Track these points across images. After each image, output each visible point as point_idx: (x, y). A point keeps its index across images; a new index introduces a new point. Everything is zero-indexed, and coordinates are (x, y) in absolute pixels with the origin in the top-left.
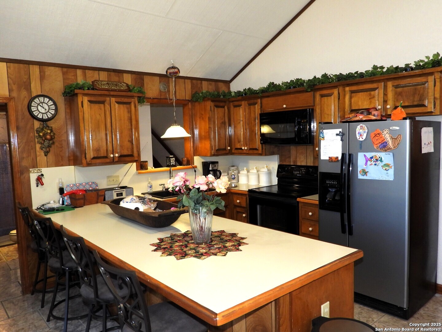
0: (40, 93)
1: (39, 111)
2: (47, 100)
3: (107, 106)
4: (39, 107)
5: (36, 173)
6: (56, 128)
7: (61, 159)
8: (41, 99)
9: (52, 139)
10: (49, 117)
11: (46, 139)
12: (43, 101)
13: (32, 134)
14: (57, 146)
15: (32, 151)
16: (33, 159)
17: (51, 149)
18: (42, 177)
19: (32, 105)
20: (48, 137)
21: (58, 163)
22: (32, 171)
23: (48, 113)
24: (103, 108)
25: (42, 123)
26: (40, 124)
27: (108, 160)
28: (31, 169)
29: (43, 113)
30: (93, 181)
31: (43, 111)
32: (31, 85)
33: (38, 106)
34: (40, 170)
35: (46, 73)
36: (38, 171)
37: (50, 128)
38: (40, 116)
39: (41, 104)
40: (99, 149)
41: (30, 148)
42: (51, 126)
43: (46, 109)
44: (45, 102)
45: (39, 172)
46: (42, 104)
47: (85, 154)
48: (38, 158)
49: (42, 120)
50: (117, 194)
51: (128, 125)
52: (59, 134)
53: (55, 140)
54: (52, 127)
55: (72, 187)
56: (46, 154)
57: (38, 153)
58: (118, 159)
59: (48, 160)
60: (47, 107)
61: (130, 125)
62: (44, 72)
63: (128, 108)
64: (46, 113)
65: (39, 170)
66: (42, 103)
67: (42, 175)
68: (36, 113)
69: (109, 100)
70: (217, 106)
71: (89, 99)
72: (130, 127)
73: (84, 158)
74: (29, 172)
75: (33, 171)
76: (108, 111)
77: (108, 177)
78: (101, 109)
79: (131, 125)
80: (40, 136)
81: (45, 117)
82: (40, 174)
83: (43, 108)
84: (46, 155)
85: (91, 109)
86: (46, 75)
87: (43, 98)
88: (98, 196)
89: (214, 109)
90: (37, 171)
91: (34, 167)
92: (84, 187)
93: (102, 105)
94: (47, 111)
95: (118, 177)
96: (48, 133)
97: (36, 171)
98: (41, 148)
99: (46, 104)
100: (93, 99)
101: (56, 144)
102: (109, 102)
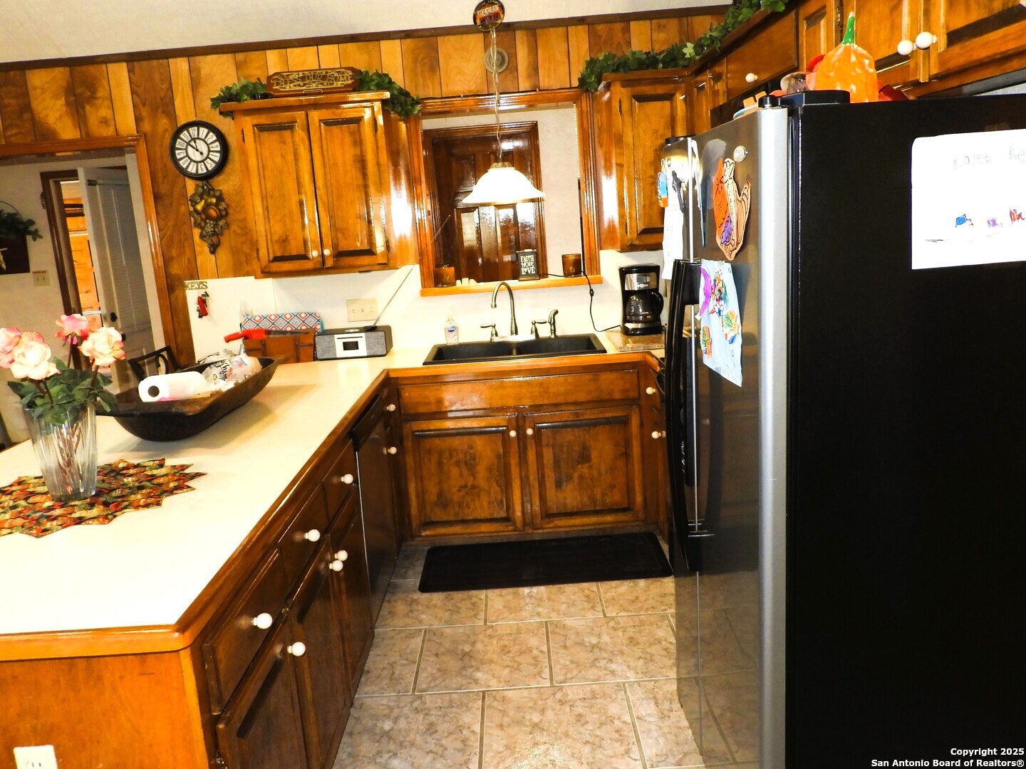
0: (192, 119)
1: (190, 158)
2: (203, 131)
3: (300, 133)
4: (190, 149)
5: (196, 289)
6: (231, 192)
7: (245, 259)
8: (193, 130)
9: (223, 215)
10: (210, 169)
11: (209, 217)
12: (196, 136)
13: (183, 208)
14: (234, 231)
15: (186, 244)
16: (189, 260)
17: (222, 239)
18: (207, 298)
19: (177, 146)
20: (213, 213)
21: (238, 270)
22: (190, 286)
23: (208, 160)
24: (289, 140)
25: (200, 183)
26: (197, 186)
27: (308, 265)
28: (187, 282)
29: (197, 162)
30: (311, 311)
31: (197, 157)
32: (175, 102)
33: (187, 147)
34: (205, 284)
35: (203, 72)
36: (201, 285)
37: (218, 194)
38: (192, 169)
39: (192, 143)
40: (286, 238)
41: (182, 238)
42: (220, 188)
43: (201, 153)
44: (200, 137)
45: (202, 288)
46: (195, 142)
47: (258, 250)
48: (199, 259)
49: (196, 177)
50: (344, 344)
51: (354, 176)
52: (237, 204)
53: (230, 218)
54: (220, 191)
55: (260, 321)
56: (214, 249)
57: (197, 248)
58: (334, 261)
59: (218, 263)
60: (203, 148)
61: (360, 176)
62: (198, 70)
63: (352, 134)
64: (203, 161)
65: (202, 283)
66: (194, 139)
67: (206, 295)
68: (184, 163)
69: (304, 116)
70: (642, 99)
71: (255, 122)
72: (360, 182)
73: (256, 260)
74: (184, 287)
75: (192, 286)
76: (304, 145)
77: (350, 302)
78: (284, 143)
79: (365, 175)
80: (196, 211)
81: (202, 170)
82: (202, 292)
83: (197, 150)
84: (213, 252)
85: (260, 145)
86: (202, 75)
87: (196, 128)
88: (297, 347)
89: (631, 106)
90: (199, 286)
91: (192, 278)
92: (288, 323)
93: (287, 134)
94: (205, 155)
95: (373, 301)
96: (211, 204)
97: (196, 286)
98: (202, 237)
99: (204, 140)
100: (263, 119)
101: (234, 227)
102: (305, 122)
